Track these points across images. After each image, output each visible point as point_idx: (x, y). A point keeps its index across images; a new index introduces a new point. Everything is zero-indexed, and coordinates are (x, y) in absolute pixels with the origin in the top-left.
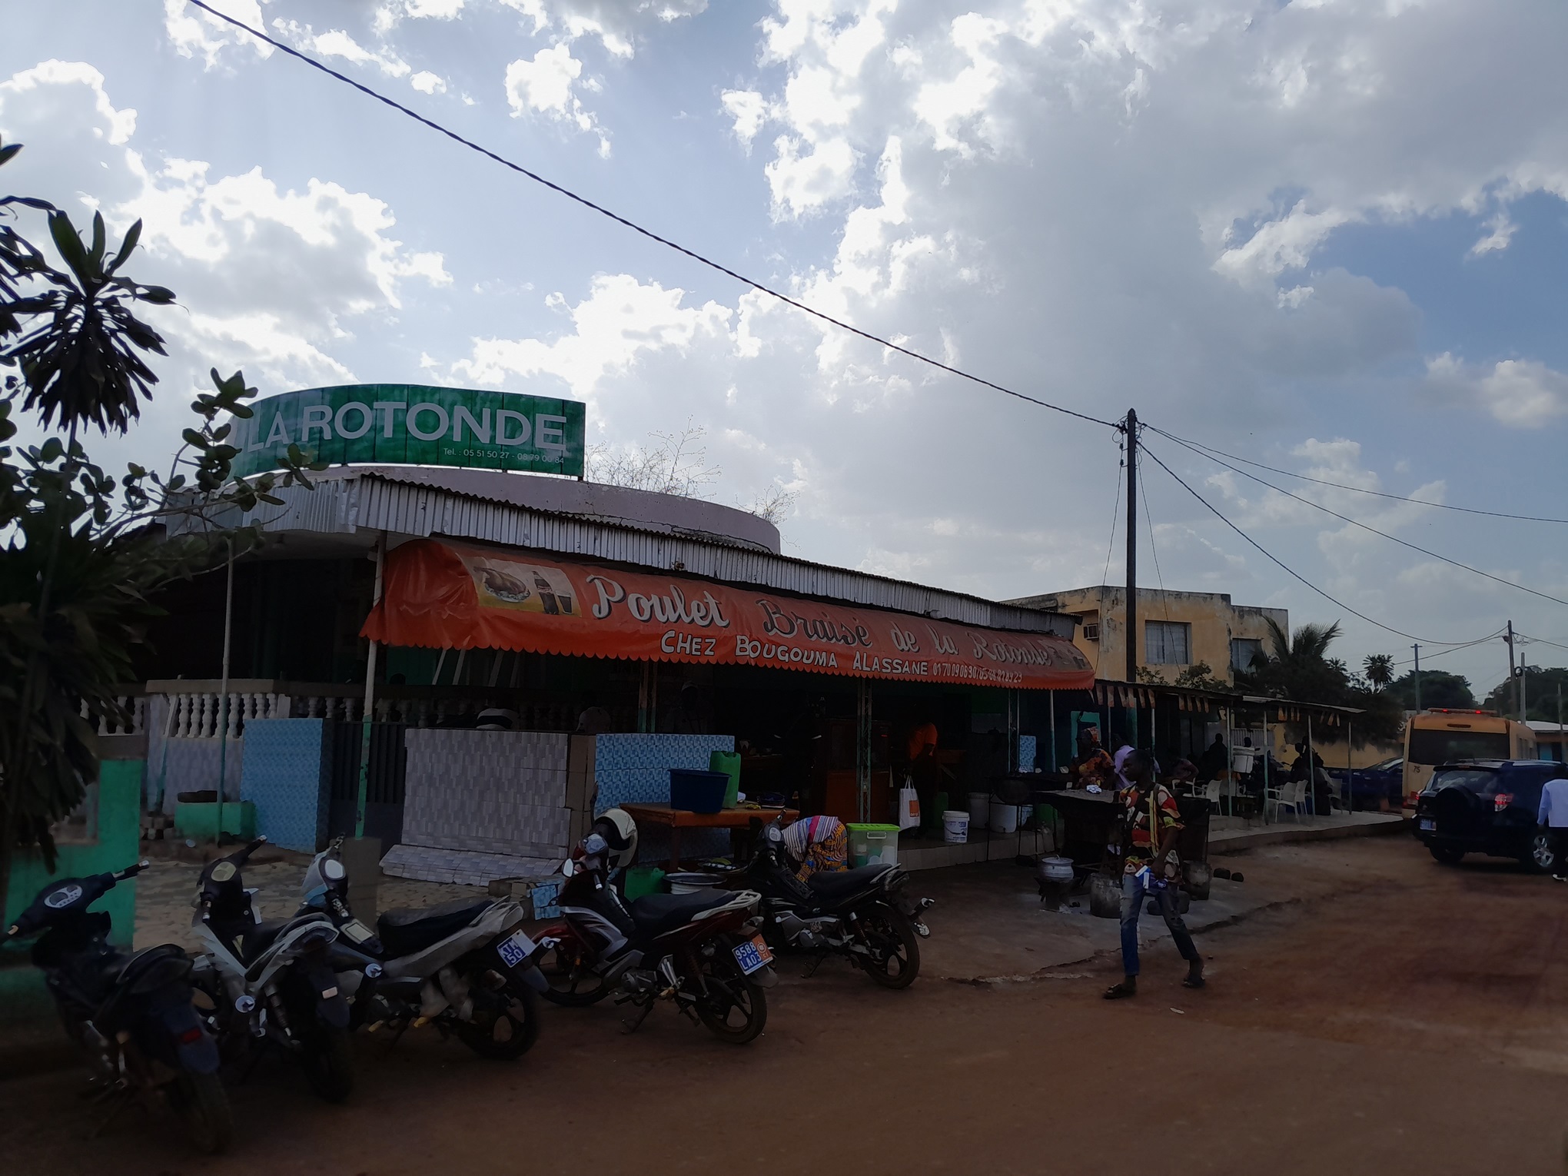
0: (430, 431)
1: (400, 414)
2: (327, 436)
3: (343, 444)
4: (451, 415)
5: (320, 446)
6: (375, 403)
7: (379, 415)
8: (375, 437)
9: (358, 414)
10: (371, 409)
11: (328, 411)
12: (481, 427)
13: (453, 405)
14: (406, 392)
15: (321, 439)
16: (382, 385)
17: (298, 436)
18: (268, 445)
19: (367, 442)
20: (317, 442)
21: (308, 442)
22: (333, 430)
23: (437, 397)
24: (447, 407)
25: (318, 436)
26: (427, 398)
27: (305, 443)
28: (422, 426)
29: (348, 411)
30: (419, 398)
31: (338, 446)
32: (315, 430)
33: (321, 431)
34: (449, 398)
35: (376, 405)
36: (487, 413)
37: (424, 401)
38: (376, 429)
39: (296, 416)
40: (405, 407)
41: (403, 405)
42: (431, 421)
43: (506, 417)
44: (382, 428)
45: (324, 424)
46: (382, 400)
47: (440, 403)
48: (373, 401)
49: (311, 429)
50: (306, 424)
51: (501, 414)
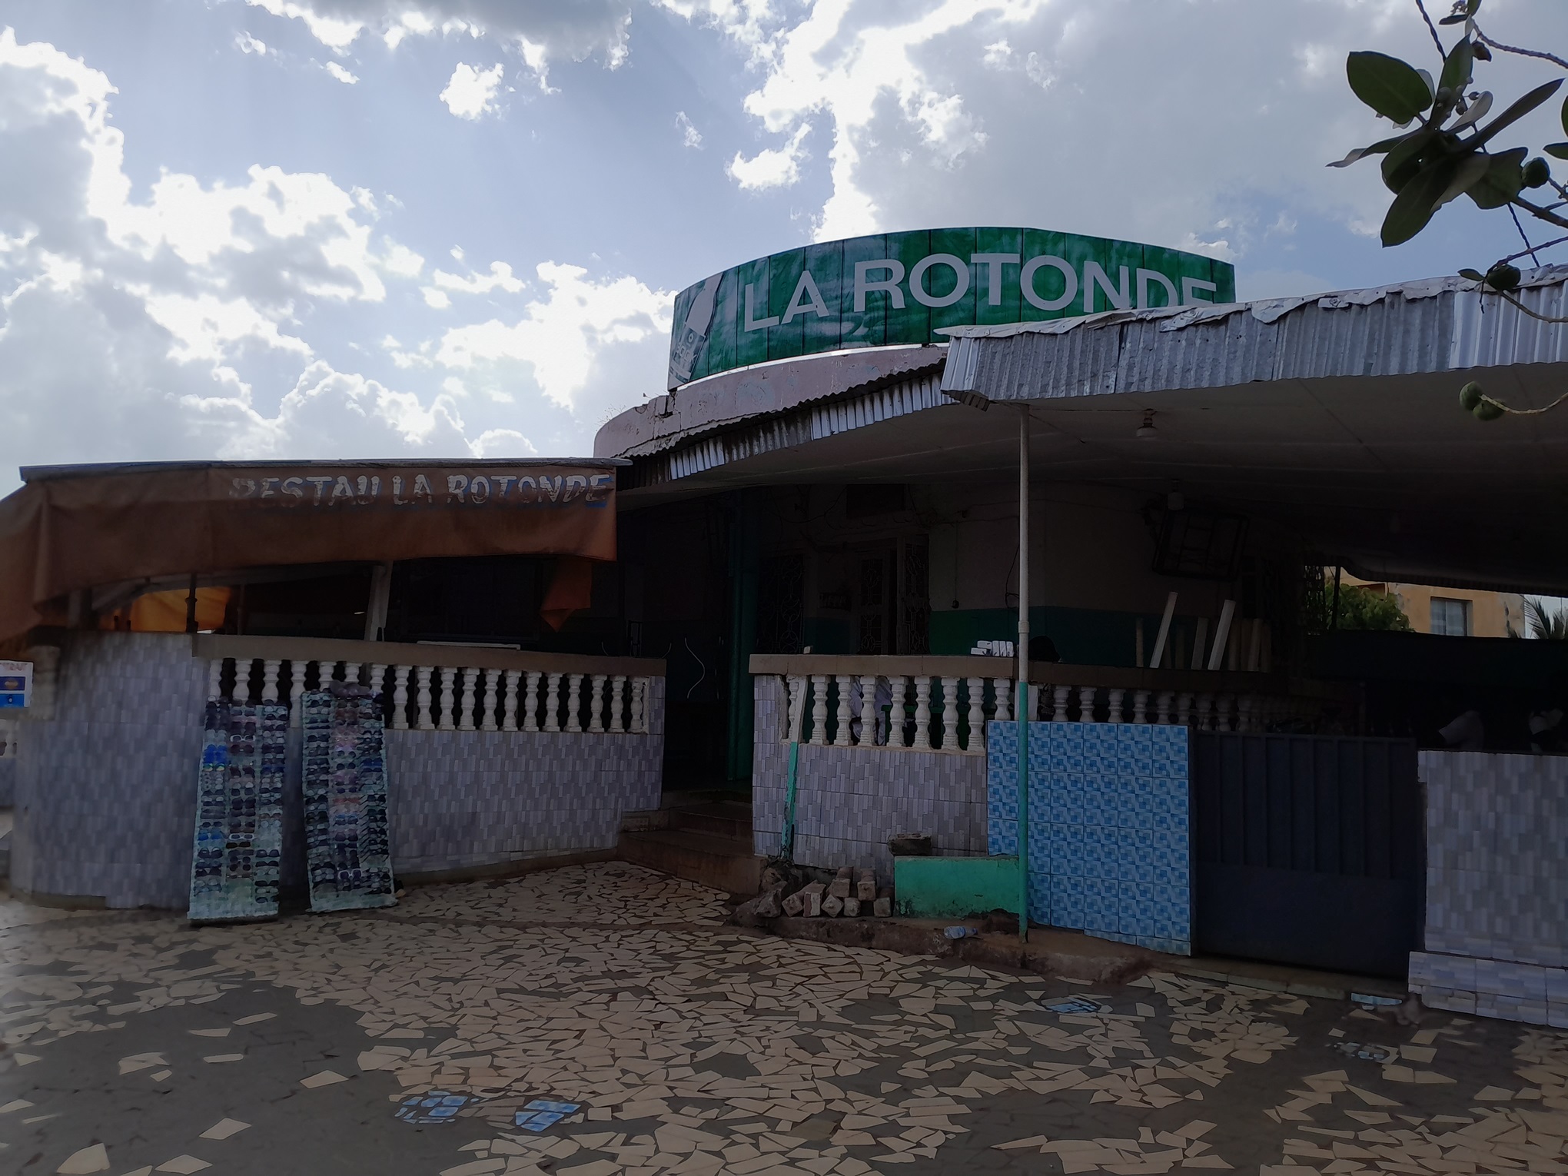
0: (1053, 296)
1: (1011, 271)
2: (898, 302)
3: (924, 316)
4: (1080, 274)
5: (886, 318)
6: (973, 256)
7: (979, 274)
8: (975, 305)
9: (947, 271)
10: (968, 263)
11: (898, 269)
12: (1119, 293)
13: (1081, 260)
14: (1019, 238)
15: (888, 308)
16: (982, 229)
17: (846, 305)
18: (788, 318)
19: (963, 310)
20: (882, 313)
21: (866, 313)
22: (907, 294)
23: (1061, 246)
24: (1075, 262)
25: (881, 303)
26: (1049, 247)
27: (861, 315)
28: (1041, 289)
29: (930, 267)
30: (1037, 248)
31: (916, 318)
32: (877, 295)
33: (887, 296)
34: (1077, 249)
35: (975, 258)
36: (1124, 272)
37: (1044, 253)
38: (977, 292)
39: (841, 275)
40: (1018, 261)
41: (1015, 258)
42: (1054, 281)
43: (1148, 279)
44: (986, 292)
45: (892, 286)
46: (983, 251)
47: (1066, 257)
48: (969, 252)
49: (869, 295)
50: (860, 288)
51: (1143, 275)
